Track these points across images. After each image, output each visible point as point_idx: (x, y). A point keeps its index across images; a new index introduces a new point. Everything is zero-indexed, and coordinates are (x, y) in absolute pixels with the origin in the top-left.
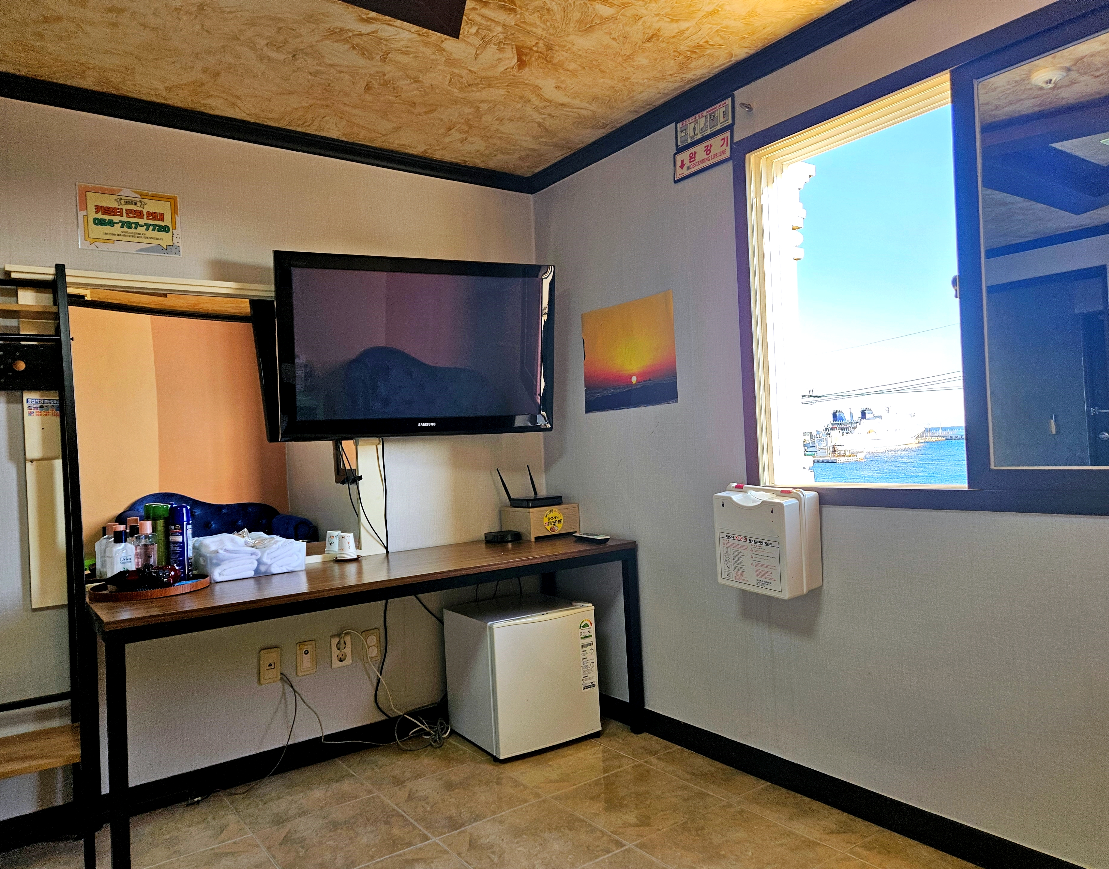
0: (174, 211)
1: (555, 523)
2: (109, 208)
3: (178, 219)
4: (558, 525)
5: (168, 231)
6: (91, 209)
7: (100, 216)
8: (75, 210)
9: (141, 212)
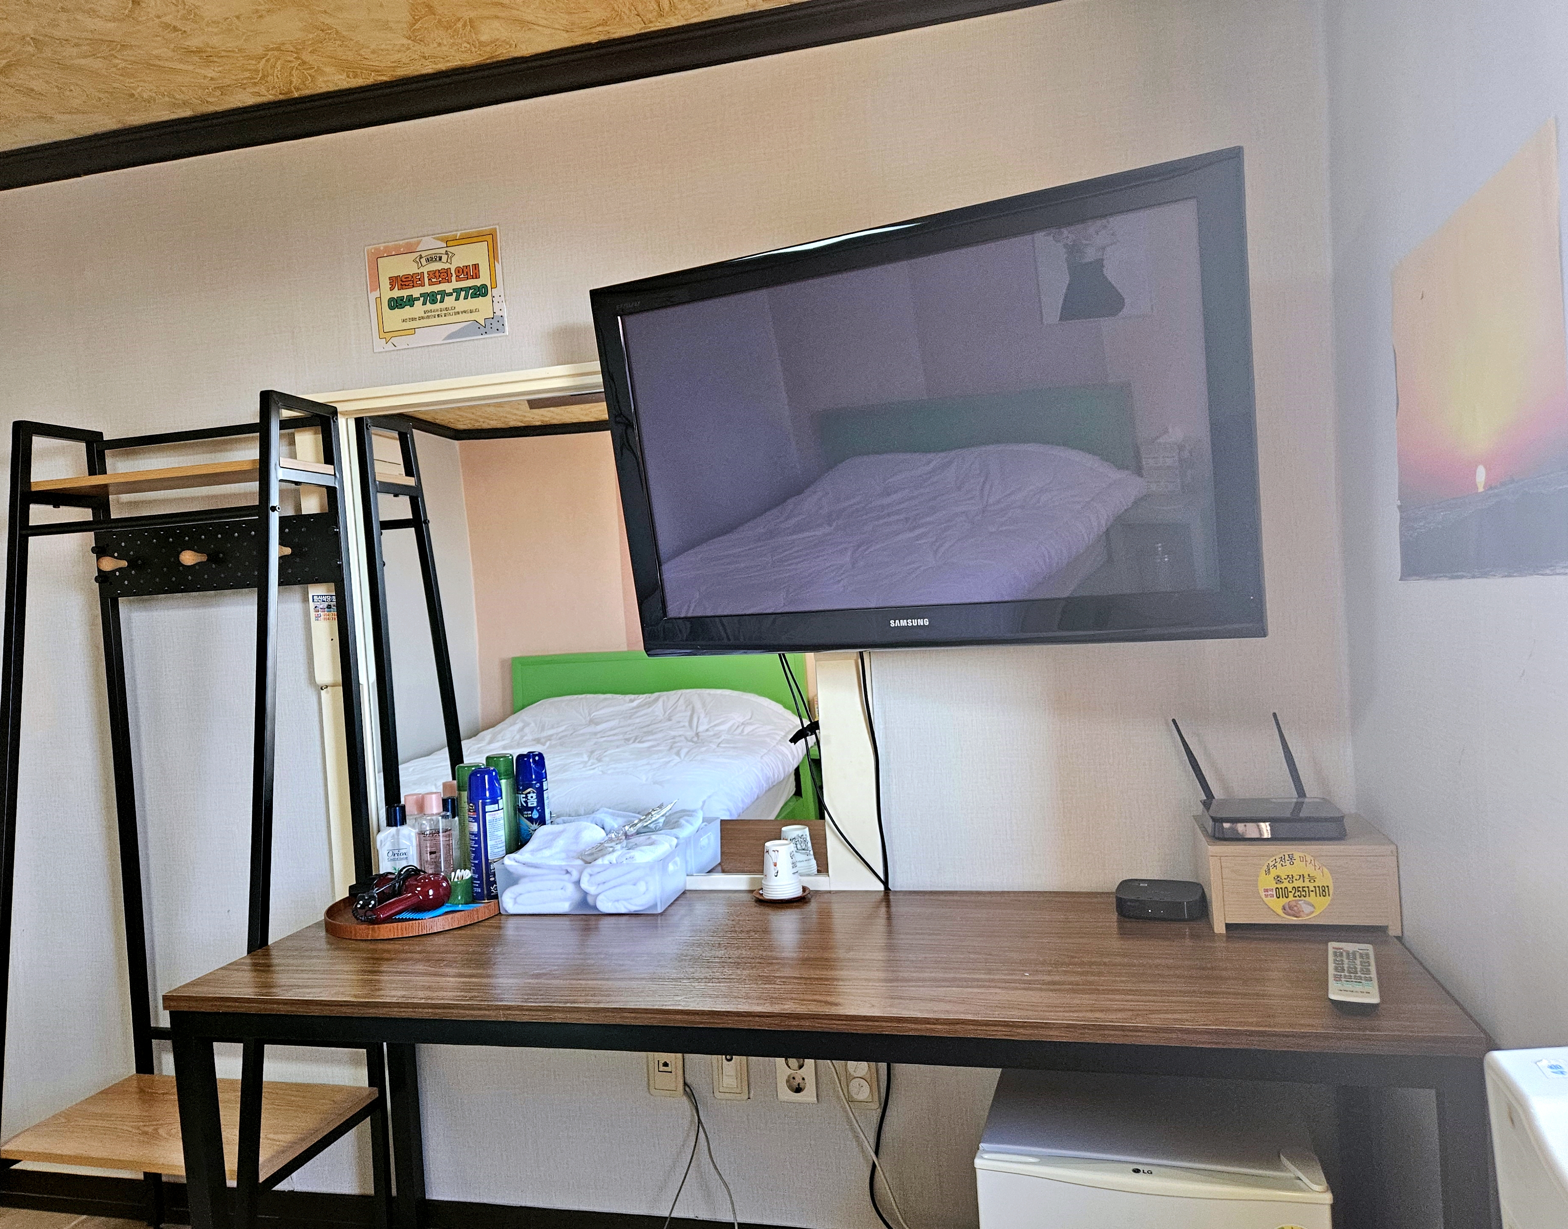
0: (493, 254)
1: (1301, 892)
2: (407, 277)
3: (498, 267)
4: (1312, 899)
5: (485, 295)
6: (385, 284)
7: (397, 293)
8: (366, 292)
9: (447, 271)
